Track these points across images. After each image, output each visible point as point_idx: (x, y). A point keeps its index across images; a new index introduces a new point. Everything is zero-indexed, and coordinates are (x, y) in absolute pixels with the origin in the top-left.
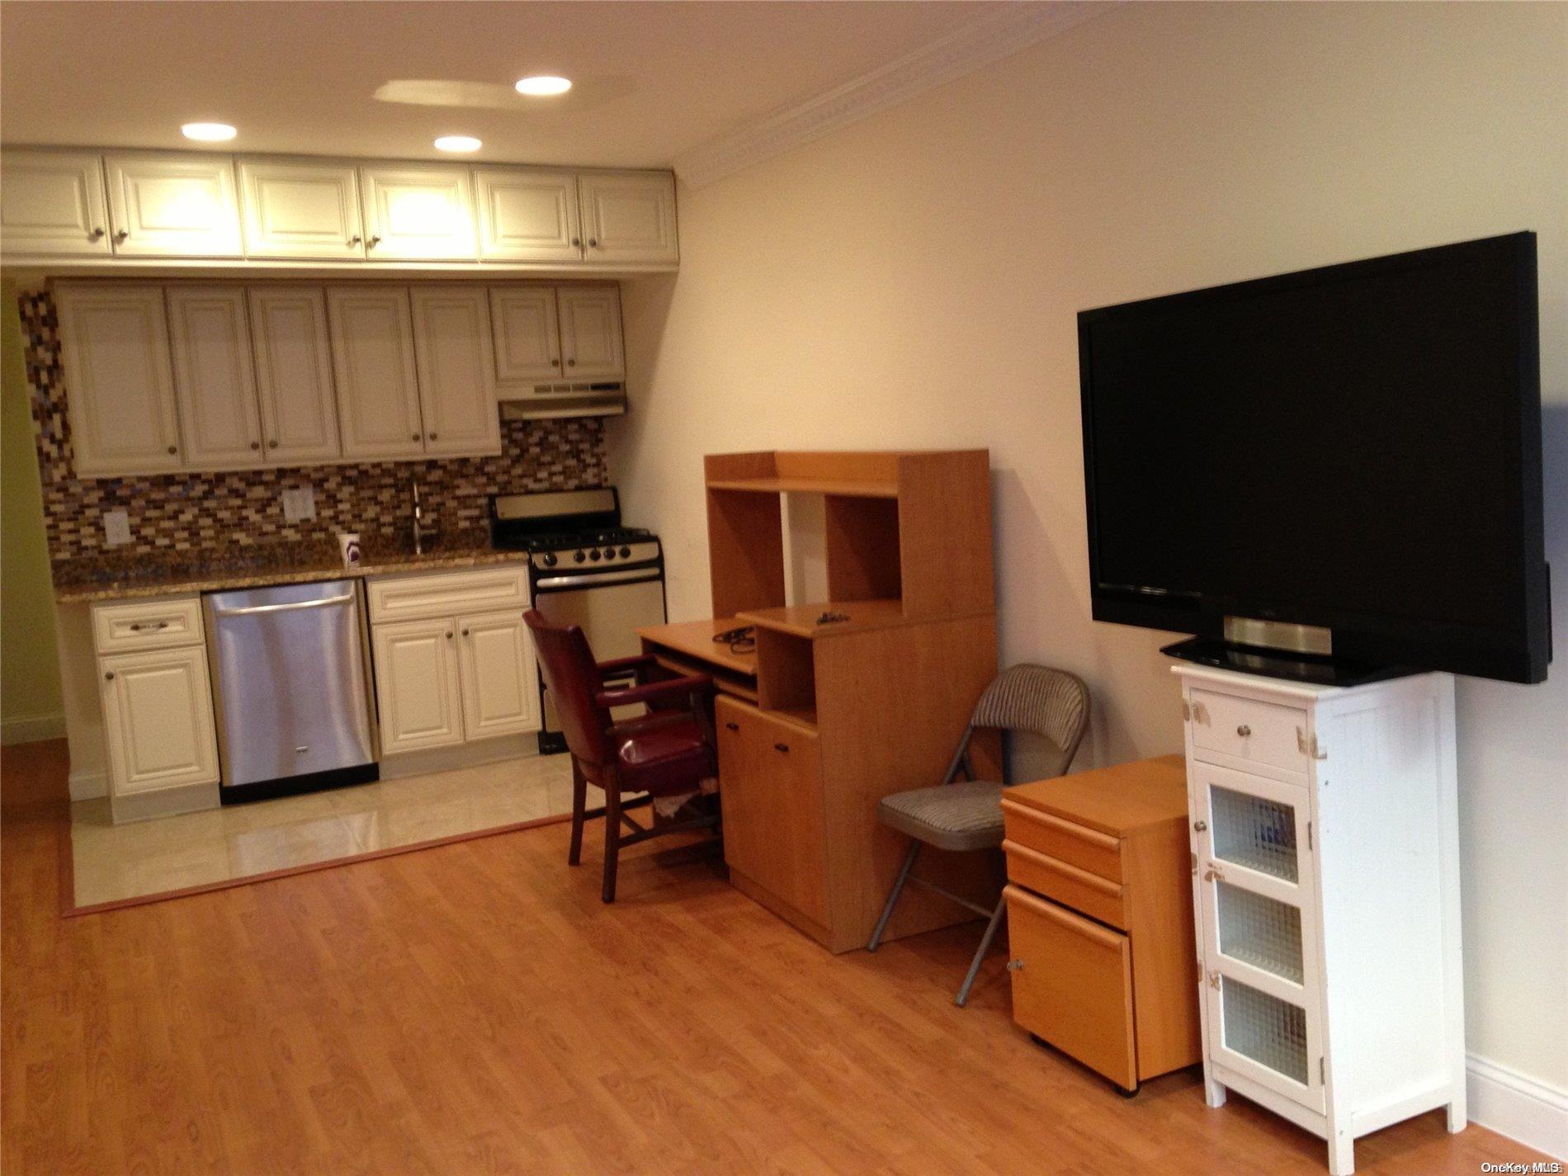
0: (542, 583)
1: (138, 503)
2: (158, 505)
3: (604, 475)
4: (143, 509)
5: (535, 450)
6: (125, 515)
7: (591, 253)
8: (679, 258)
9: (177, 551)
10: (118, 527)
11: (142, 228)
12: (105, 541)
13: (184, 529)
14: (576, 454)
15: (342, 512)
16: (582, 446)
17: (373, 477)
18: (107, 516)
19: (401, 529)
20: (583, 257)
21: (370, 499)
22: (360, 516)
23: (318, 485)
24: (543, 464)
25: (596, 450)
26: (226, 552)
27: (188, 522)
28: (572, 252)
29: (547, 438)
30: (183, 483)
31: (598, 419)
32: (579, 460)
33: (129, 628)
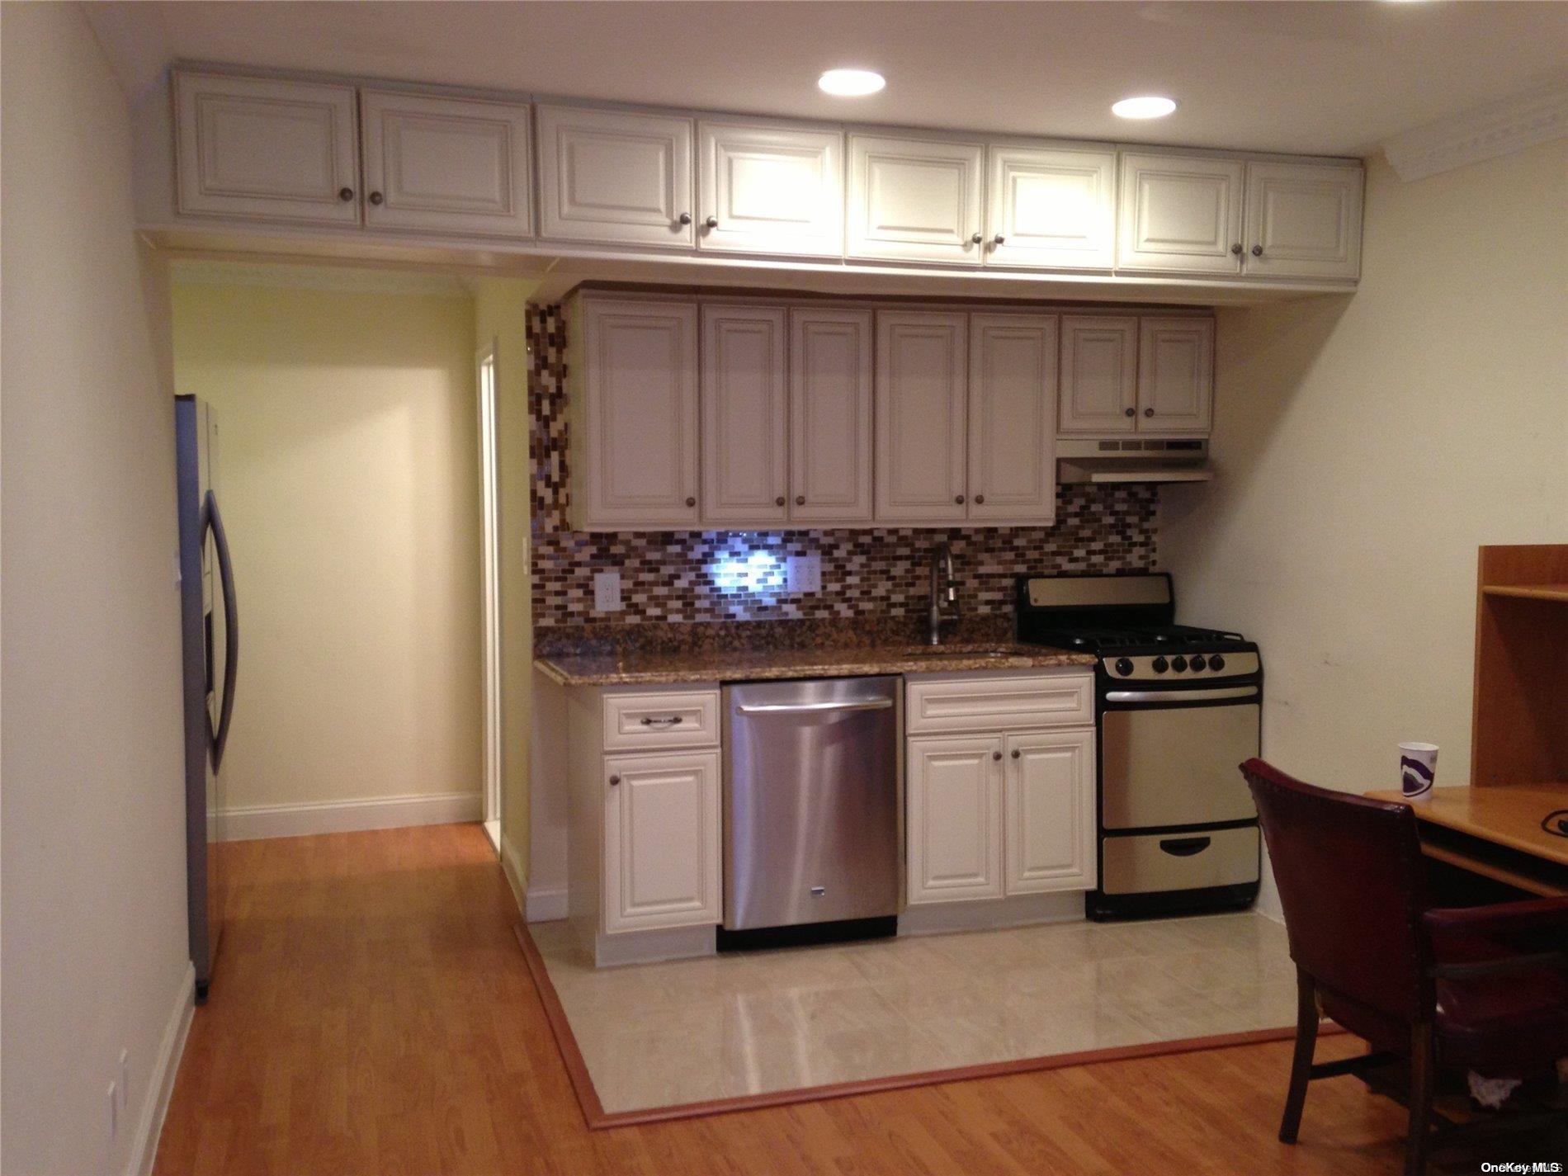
0: (1112, 696)
1: (633, 563)
2: (653, 567)
3: (1153, 556)
4: (637, 570)
5: (1073, 521)
6: (617, 576)
7: (1252, 265)
8: (1360, 275)
9: (669, 624)
10: (608, 591)
11: (732, 216)
12: (593, 607)
13: (678, 598)
14: (1121, 528)
15: (850, 587)
16: (1130, 520)
17: (888, 545)
18: (597, 576)
19: (913, 611)
20: (1241, 270)
21: (882, 572)
22: (869, 592)
23: (827, 551)
24: (1082, 540)
25: (1146, 525)
26: (721, 629)
27: (684, 590)
28: (1229, 263)
29: (1089, 508)
30: (682, 542)
31: (1151, 486)
32: (1125, 538)
33: (639, 721)
